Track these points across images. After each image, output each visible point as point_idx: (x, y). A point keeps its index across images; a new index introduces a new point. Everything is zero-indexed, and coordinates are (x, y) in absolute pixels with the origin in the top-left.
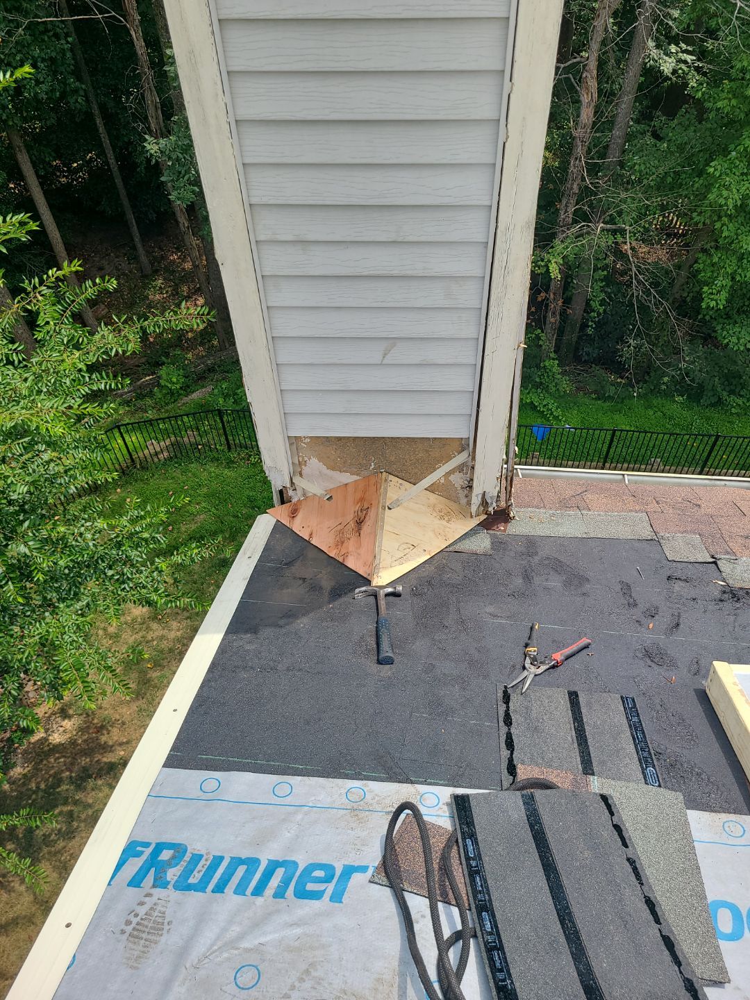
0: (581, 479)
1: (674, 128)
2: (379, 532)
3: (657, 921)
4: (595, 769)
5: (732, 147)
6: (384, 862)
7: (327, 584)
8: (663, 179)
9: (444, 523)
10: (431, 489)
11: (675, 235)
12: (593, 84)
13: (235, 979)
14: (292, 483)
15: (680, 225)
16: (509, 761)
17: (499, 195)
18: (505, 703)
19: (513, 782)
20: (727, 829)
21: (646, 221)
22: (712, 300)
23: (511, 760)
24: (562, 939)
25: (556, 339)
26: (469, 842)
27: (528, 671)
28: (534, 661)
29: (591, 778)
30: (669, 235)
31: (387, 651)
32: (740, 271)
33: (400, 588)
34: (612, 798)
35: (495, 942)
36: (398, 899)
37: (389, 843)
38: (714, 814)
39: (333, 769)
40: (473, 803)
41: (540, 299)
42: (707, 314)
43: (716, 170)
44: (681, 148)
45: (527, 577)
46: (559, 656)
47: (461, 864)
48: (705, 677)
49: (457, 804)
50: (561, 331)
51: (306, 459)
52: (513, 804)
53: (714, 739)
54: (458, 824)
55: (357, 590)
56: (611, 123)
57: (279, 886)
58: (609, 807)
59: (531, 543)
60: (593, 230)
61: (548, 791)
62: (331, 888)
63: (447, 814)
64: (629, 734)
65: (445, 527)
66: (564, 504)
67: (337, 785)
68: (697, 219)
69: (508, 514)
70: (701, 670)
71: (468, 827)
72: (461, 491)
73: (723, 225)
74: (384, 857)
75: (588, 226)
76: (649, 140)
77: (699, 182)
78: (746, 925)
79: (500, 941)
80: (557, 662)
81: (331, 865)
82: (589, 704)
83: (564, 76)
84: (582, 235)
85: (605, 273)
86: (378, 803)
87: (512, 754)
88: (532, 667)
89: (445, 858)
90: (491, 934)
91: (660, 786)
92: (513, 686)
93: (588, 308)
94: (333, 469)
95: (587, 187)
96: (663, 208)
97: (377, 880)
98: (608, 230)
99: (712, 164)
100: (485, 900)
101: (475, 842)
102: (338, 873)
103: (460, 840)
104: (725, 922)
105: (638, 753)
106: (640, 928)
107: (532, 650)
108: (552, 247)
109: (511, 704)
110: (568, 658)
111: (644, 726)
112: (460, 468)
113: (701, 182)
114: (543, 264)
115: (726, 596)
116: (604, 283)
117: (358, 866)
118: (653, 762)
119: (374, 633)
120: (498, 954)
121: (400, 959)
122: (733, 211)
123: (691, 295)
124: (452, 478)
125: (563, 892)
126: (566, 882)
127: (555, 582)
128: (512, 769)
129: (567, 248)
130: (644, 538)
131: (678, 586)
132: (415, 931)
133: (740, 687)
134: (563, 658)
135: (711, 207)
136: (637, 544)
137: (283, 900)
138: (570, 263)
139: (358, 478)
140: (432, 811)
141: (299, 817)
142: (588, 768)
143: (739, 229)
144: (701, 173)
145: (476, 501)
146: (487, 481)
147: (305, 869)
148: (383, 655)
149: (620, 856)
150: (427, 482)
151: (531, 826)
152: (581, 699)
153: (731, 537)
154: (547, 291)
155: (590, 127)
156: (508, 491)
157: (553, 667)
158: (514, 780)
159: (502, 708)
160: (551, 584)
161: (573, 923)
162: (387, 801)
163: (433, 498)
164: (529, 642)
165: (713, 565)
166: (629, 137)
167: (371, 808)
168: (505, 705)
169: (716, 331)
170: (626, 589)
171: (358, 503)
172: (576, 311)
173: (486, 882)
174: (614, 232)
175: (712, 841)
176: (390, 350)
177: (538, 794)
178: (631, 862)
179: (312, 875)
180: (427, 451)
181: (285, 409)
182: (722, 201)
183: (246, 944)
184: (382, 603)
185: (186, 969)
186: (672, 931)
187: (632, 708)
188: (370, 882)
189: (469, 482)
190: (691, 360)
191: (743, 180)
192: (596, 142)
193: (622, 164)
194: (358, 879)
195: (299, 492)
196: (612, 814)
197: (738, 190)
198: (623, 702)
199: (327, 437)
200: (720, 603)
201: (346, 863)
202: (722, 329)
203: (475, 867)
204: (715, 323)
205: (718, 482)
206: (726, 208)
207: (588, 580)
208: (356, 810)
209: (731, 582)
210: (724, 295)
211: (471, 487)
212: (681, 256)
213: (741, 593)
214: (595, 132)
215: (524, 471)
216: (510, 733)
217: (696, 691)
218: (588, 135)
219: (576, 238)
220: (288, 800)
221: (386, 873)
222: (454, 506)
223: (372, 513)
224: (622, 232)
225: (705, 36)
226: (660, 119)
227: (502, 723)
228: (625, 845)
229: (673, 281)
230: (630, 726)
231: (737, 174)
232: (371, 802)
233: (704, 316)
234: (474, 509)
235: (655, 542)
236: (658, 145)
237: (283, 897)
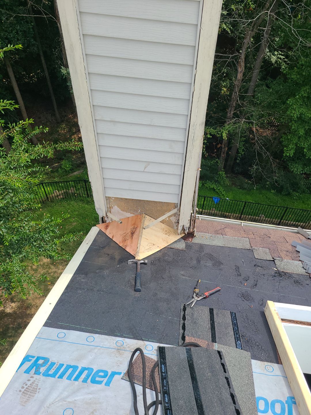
0: (224, 222)
1: (274, 84)
2: (140, 238)
3: (234, 403)
4: (217, 340)
5: (297, 94)
6: (128, 371)
7: (117, 257)
8: (270, 104)
9: (167, 236)
10: (163, 222)
11: (274, 126)
12: (243, 64)
13: (63, 413)
14: (107, 215)
15: (276, 122)
16: (183, 334)
17: (191, 111)
18: (183, 311)
19: (184, 343)
20: (266, 368)
21: (261, 120)
22: (288, 153)
23: (184, 334)
24: (195, 407)
25: (224, 163)
26: (163, 366)
27: (194, 299)
28: (197, 295)
29: (215, 344)
30: (271, 126)
31: (138, 286)
32: (299, 142)
33: (146, 261)
34: (222, 352)
35: (169, 407)
36: (132, 386)
37: (131, 364)
38: (262, 362)
39: (112, 332)
40: (166, 350)
41: (218, 147)
42: (285, 158)
43: (290, 102)
44: (277, 92)
45: (199, 261)
46: (207, 294)
47: (159, 374)
48: (265, 307)
49: (160, 350)
50: (226, 160)
51: (112, 206)
52: (182, 352)
53: (266, 332)
54: (159, 358)
55: (129, 261)
56: (250, 80)
57: (85, 378)
58: (220, 356)
59: (201, 247)
60: (240, 121)
61: (197, 348)
62: (105, 380)
63: (156, 354)
64: (232, 327)
65: (167, 238)
66: (217, 232)
67: (113, 339)
68: (282, 121)
69: (193, 235)
70: (264, 304)
71: (163, 360)
72: (174, 224)
73: (292, 124)
74: (128, 369)
75: (239, 120)
76: (264, 87)
77: (283, 107)
78: (270, 407)
79: (171, 407)
80: (206, 296)
81: (107, 371)
82: (217, 314)
83: (231, 60)
84: (236, 123)
85: (245, 139)
86: (129, 347)
87: (184, 332)
88: (196, 297)
89: (153, 372)
90: (167, 403)
91: (242, 349)
92: (188, 305)
93: (238, 152)
94: (123, 211)
95: (239, 104)
96: (269, 115)
97: (124, 378)
98: (247, 122)
99: (289, 100)
100: (167, 390)
101: (165, 366)
102: (109, 374)
103: (159, 365)
104: (261, 406)
105: (234, 335)
106: (227, 405)
107: (197, 290)
108: (224, 127)
109: (186, 312)
110: (211, 295)
111: (238, 324)
112: (175, 215)
113: (284, 106)
114: (220, 133)
115: (277, 274)
116: (244, 143)
117: (117, 372)
118: (240, 339)
119: (134, 278)
120: (169, 412)
121: (130, 410)
122: (296, 119)
123: (279, 150)
124: (171, 218)
125: (198, 389)
126: (199, 384)
127: (209, 264)
128: (183, 338)
129: (230, 127)
130: (247, 248)
131: (258, 269)
132: (137, 400)
133: (277, 312)
134: (209, 295)
135: (288, 117)
136: (244, 251)
137: (86, 383)
138: (231, 134)
139: (133, 215)
140: (150, 352)
141: (96, 351)
142: (214, 340)
143: (299, 126)
144: (284, 103)
145: (180, 228)
146: (185, 221)
147: (97, 371)
148: (137, 288)
149: (222, 376)
150: (161, 219)
151: (188, 361)
152: (214, 312)
153: (281, 251)
154: (221, 144)
155: (241, 81)
156: (194, 225)
157: (205, 298)
158: (184, 342)
159: (182, 313)
160: (208, 264)
161: (201, 401)
162: (132, 347)
163: (163, 226)
164: (196, 287)
165: (273, 262)
166: (257, 86)
167: (125, 349)
168: (184, 312)
169: (288, 166)
170: (237, 268)
171: (132, 225)
172: (233, 153)
173: (168, 382)
174: (249, 123)
175: (260, 373)
176: (147, 167)
177: (193, 348)
178: (227, 378)
179: (99, 374)
180: (162, 207)
181: (105, 185)
182: (292, 115)
183: (69, 400)
184: (139, 267)
185: (44, 408)
186: (240, 408)
187: (234, 317)
188: (122, 379)
189: (178, 221)
190: (278, 176)
191: (301, 107)
192: (243, 87)
193: (254, 96)
194: (117, 377)
195: (109, 219)
196: (221, 359)
197: (299, 111)
198: (231, 314)
199: (121, 198)
200: (274, 277)
201: (113, 371)
202: (291, 165)
203: (164, 376)
204: (288, 162)
205: (279, 228)
206: (293, 117)
207: (222, 264)
208: (119, 350)
209: (279, 269)
210: (292, 152)
211: (178, 223)
212: (276, 134)
213: (283, 274)
214: (243, 83)
215: (202, 218)
216: (185, 323)
217: (260, 312)
218: (240, 84)
219: (234, 124)
220: (92, 344)
221: (128, 376)
222: (172, 230)
223: (138, 230)
224: (252, 123)
225: (287, 51)
226: (269, 80)
227: (181, 319)
228: (225, 372)
229: (272, 144)
230: (233, 324)
231: (298, 104)
232: (125, 347)
233: (284, 159)
234: (179, 231)
235: (251, 250)
236: (268, 90)
237: (86, 382)
